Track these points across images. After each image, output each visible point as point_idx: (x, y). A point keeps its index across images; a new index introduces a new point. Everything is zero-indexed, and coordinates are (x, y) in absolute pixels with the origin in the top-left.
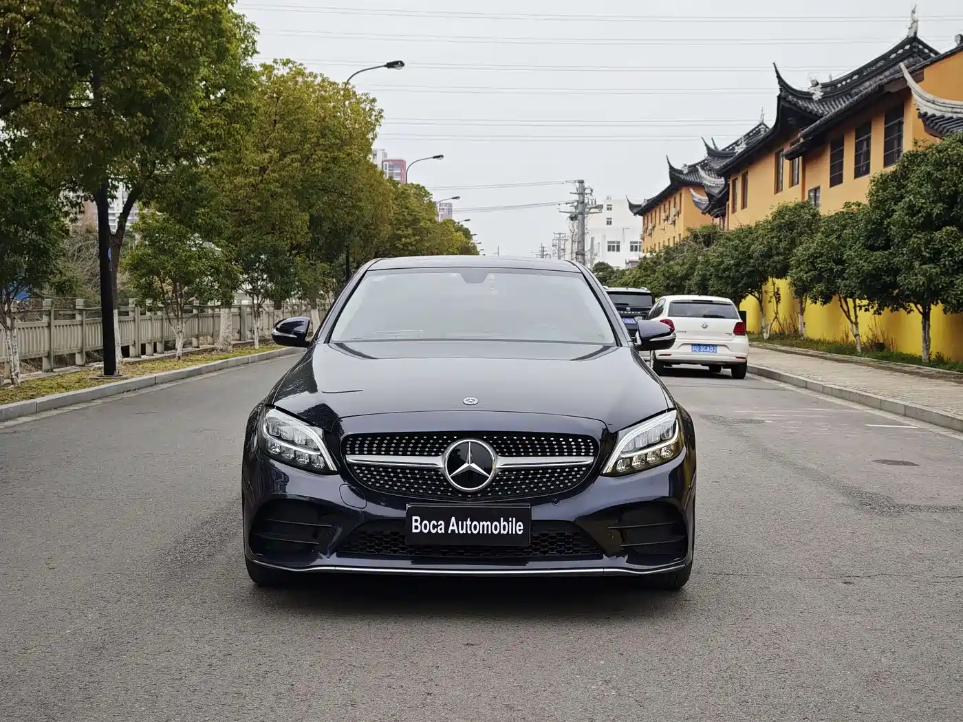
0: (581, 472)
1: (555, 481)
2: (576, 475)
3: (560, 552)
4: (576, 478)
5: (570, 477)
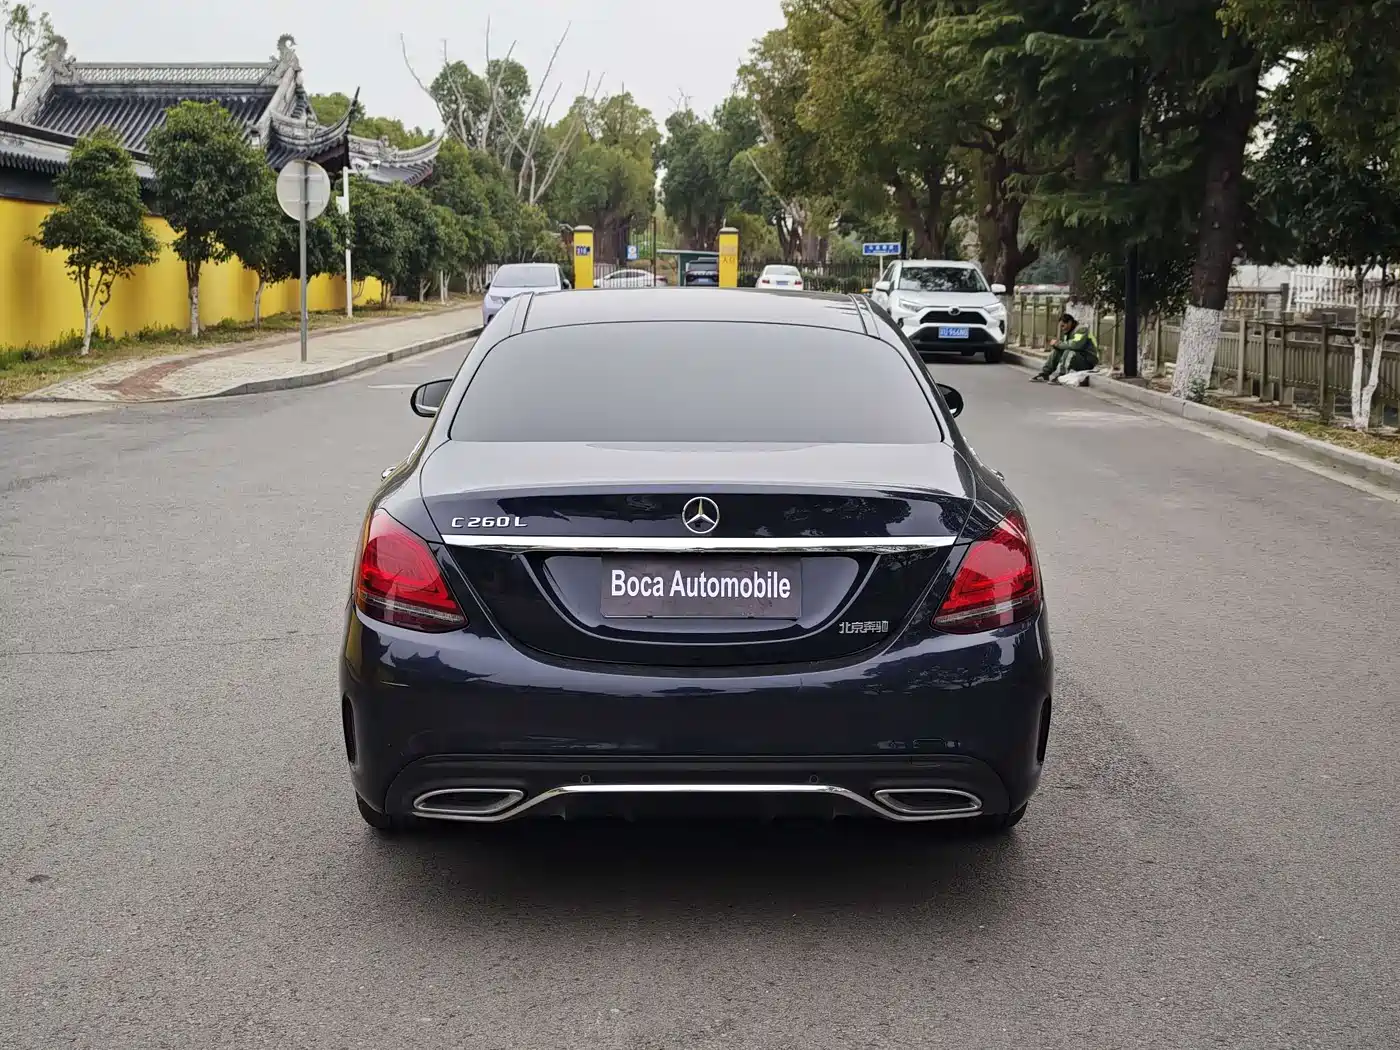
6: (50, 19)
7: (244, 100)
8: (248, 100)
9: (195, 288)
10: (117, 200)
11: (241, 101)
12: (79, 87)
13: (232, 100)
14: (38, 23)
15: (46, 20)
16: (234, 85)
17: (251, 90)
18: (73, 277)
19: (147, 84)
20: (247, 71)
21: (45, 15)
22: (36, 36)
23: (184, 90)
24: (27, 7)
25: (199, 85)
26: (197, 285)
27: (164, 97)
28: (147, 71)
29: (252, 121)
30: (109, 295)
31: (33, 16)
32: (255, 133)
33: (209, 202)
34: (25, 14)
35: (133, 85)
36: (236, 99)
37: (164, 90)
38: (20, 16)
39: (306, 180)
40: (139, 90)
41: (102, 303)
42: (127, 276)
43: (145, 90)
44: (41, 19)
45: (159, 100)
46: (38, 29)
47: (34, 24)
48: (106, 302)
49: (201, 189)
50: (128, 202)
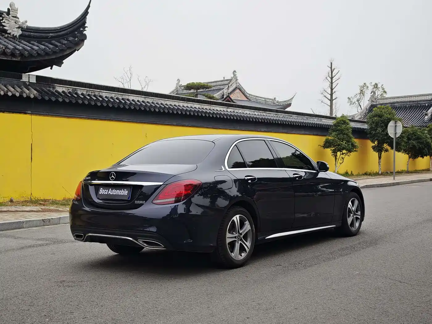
6: (384, 87)
7: (427, 105)
8: (428, 105)
9: (380, 160)
10: (344, 134)
11: (426, 105)
12: (378, 105)
13: (423, 105)
14: (381, 88)
15: (382, 86)
16: (423, 101)
17: (429, 102)
18: (333, 156)
19: (398, 102)
20: (428, 96)
21: (382, 85)
22: (380, 91)
23: (408, 103)
24: (378, 83)
25: (413, 102)
26: (381, 159)
27: (403, 106)
28: (398, 99)
29: (425, 111)
30: (343, 161)
31: (379, 86)
32: (426, 115)
33: (382, 135)
34: (377, 86)
35: (394, 103)
36: (424, 105)
37: (403, 104)
38: (376, 86)
39: (396, 126)
40: (395, 104)
41: (340, 163)
42: (349, 156)
43: (397, 104)
44: (381, 87)
45: (401, 107)
46: (380, 89)
47: (379, 88)
48: (342, 163)
49: (379, 131)
50: (347, 135)
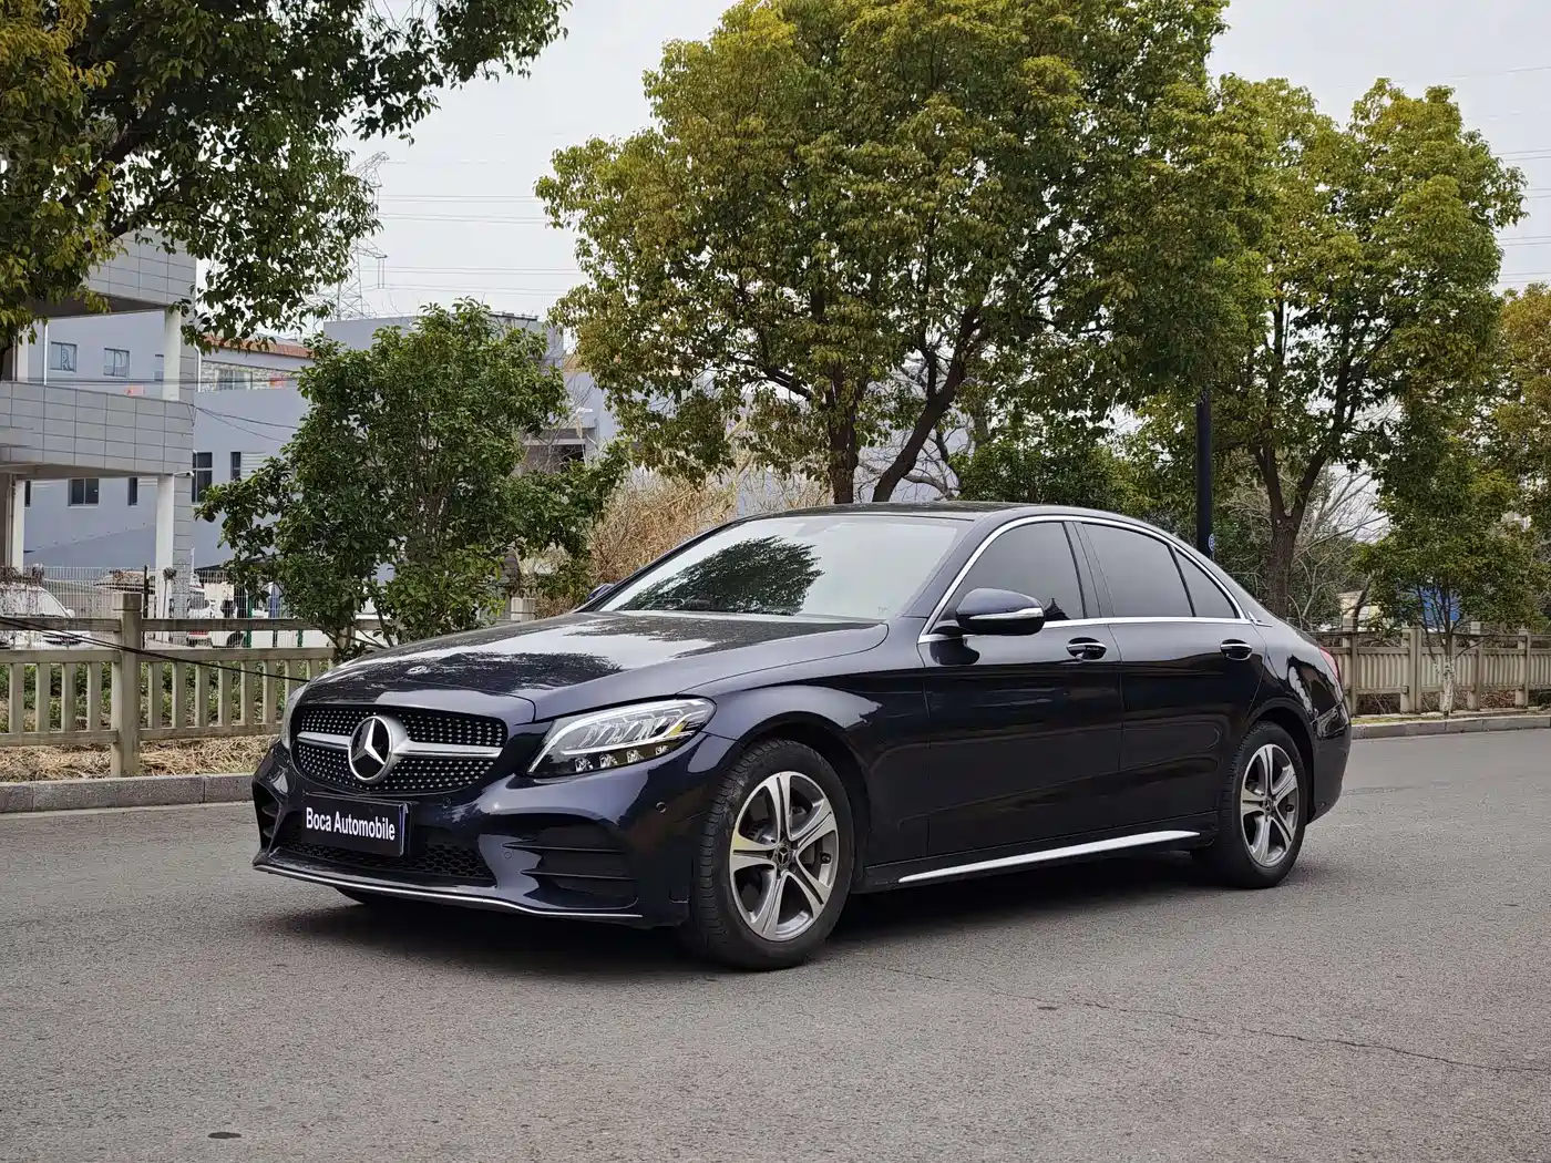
0: (487, 768)
1: (453, 777)
2: (480, 770)
3: (454, 872)
4: (479, 775)
5: (472, 773)
